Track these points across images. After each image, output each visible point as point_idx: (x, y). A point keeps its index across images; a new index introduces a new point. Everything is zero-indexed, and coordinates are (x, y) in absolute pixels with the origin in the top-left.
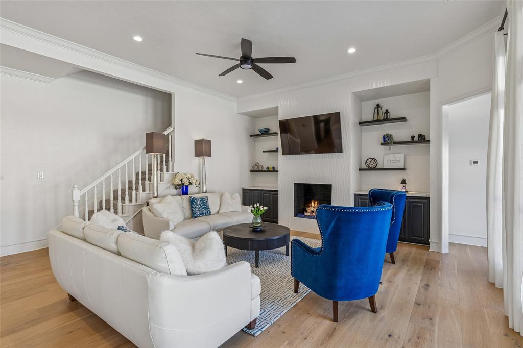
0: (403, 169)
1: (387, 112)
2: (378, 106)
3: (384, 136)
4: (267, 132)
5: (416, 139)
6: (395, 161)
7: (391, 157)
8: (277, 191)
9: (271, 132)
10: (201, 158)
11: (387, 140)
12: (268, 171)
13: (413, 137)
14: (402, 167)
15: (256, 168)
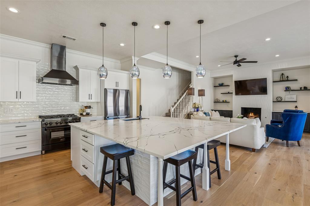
0: (296, 102)
1: (287, 77)
2: (283, 74)
3: (286, 87)
4: (222, 85)
5: (303, 89)
6: (291, 98)
7: (289, 96)
8: (232, 111)
9: (224, 85)
10: (201, 97)
11: (288, 89)
12: (223, 102)
13: (301, 88)
14: (296, 101)
15: (216, 101)
